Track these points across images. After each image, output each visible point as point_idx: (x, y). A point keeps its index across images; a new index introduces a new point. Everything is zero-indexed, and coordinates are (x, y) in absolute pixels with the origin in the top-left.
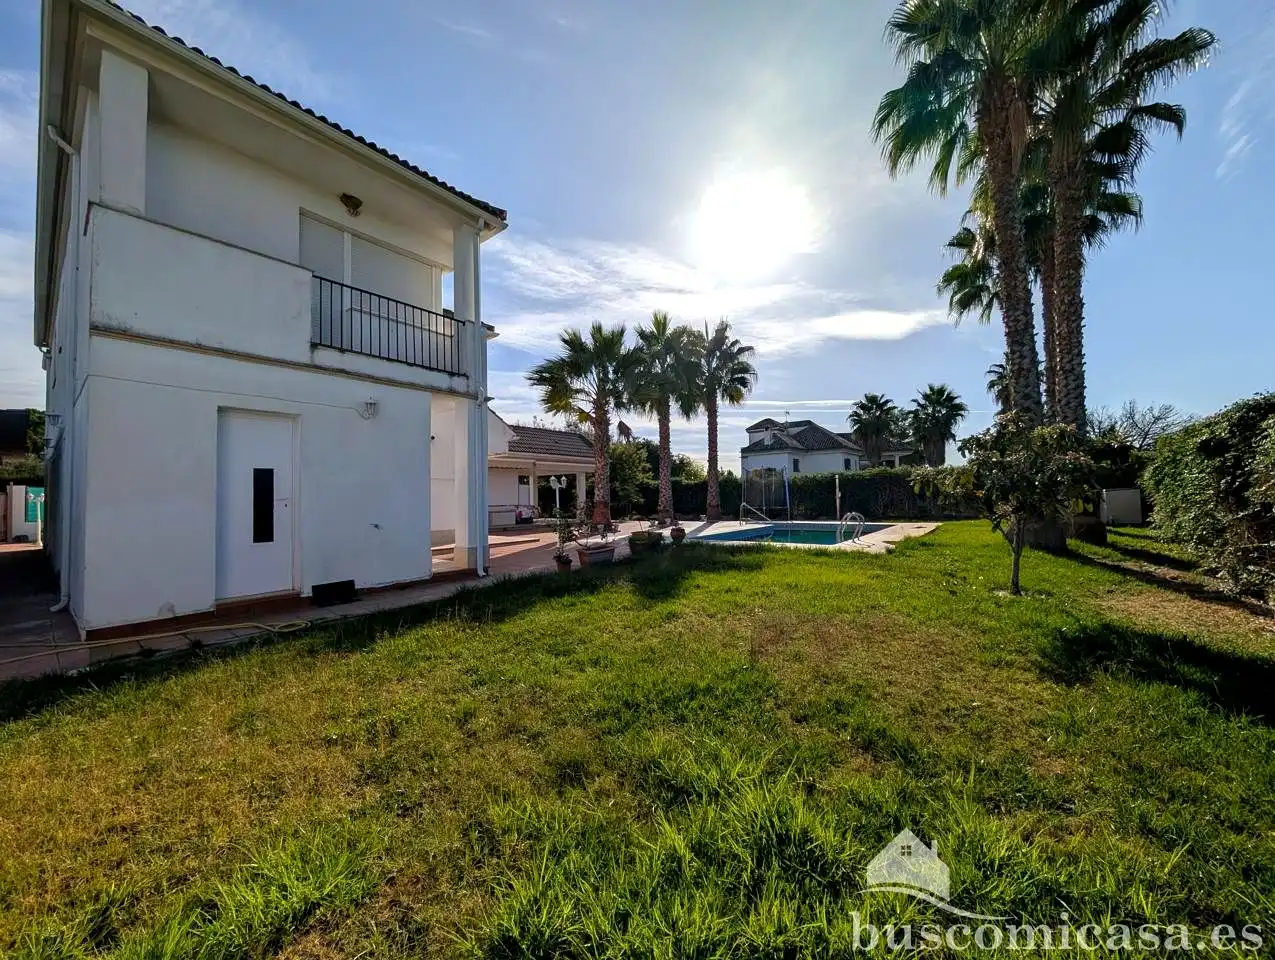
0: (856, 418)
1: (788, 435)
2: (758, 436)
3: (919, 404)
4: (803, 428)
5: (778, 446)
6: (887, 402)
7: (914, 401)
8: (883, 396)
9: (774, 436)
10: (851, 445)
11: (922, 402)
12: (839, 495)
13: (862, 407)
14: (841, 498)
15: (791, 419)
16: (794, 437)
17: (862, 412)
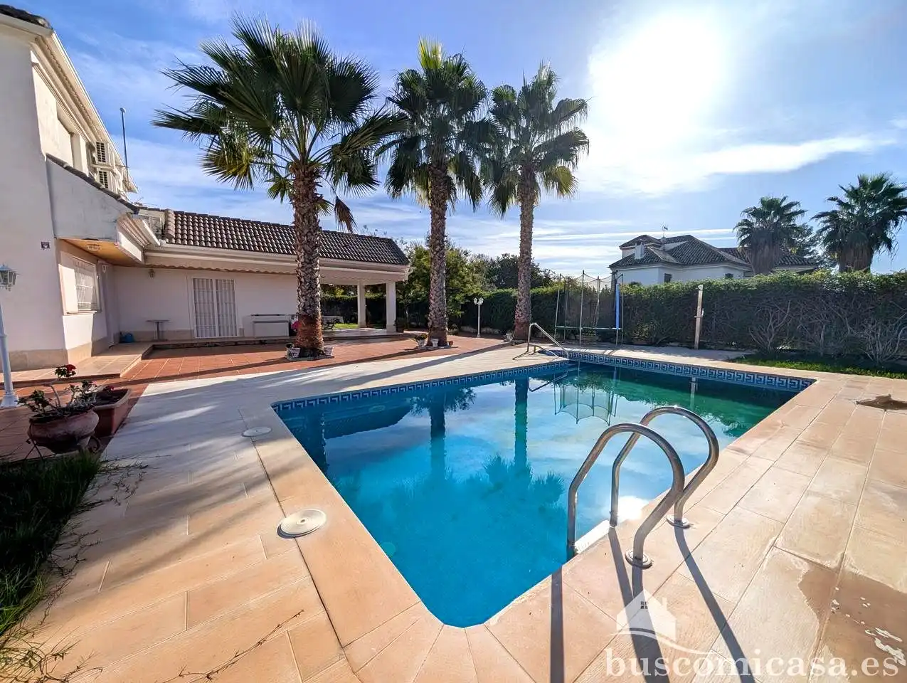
0: (746, 227)
1: (664, 250)
2: (629, 253)
3: (841, 203)
4: (682, 243)
5: (650, 260)
6: (791, 205)
7: (833, 199)
8: (785, 198)
9: (647, 251)
10: (735, 259)
11: (846, 200)
12: (700, 313)
13: (755, 213)
14: (703, 319)
15: (669, 234)
16: (671, 252)
17: (754, 220)
